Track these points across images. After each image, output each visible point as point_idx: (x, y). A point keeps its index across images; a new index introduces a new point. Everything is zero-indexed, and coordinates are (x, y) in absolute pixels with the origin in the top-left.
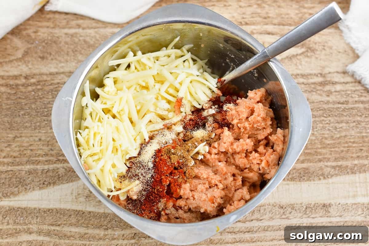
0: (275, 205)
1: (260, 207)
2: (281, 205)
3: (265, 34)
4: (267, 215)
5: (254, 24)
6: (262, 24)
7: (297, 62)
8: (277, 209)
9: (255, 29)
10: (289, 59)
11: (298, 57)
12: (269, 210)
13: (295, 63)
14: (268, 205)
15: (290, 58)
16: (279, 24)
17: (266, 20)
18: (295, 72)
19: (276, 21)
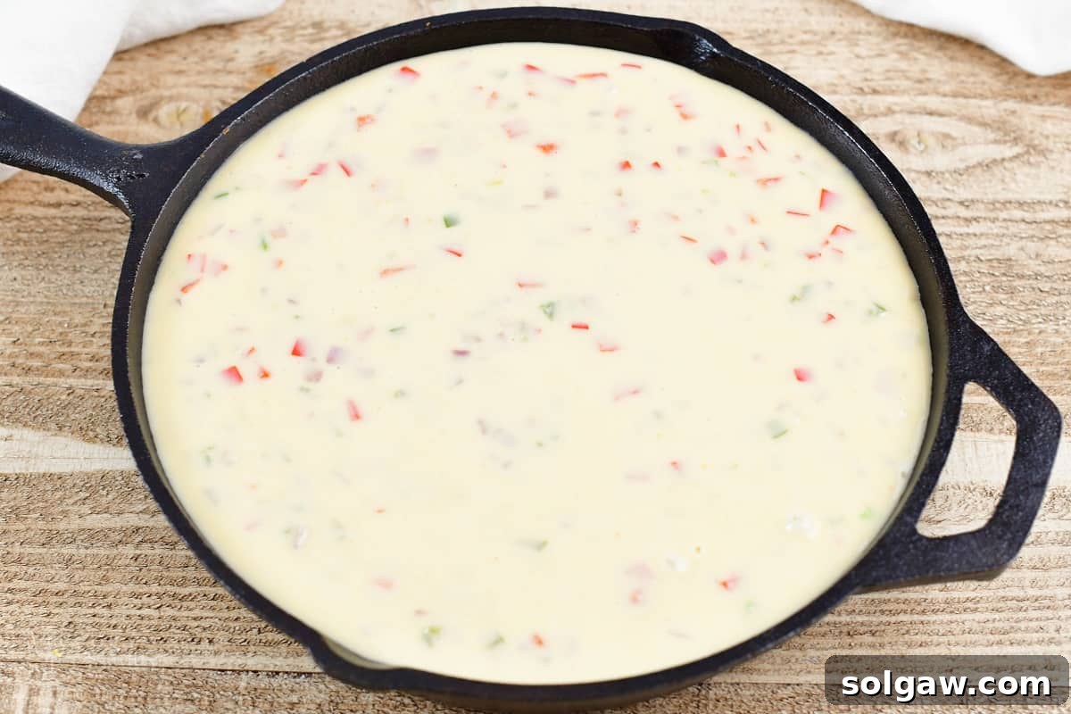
0: (972, 488)
2: (987, 488)
3: (920, 113)
4: (953, 512)
5: (893, 92)
6: (912, 93)
7: (1003, 176)
8: (979, 498)
9: (896, 104)
10: (985, 168)
11: (1007, 164)
12: (959, 498)
13: (999, 175)
14: (953, 487)
15: (987, 166)
16: (955, 95)
17: (923, 86)
18: (1002, 196)
19: (947, 88)
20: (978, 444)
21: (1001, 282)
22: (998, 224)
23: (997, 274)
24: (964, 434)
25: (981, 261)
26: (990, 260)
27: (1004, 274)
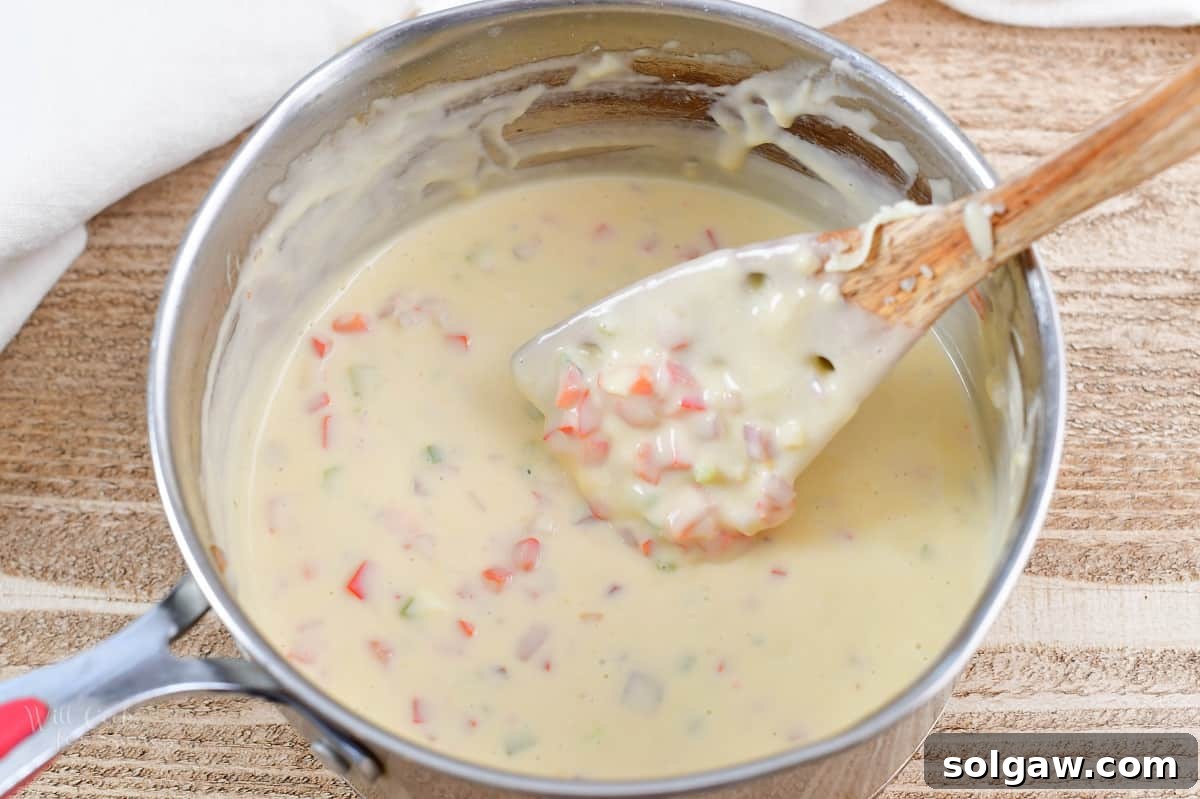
0: (1040, 650)
1: (994, 654)
2: (1058, 651)
3: (1016, 153)
4: (1013, 681)
5: (984, 125)
6: (1007, 125)
7: (1111, 236)
8: (1047, 663)
9: (987, 141)
10: (1089, 226)
11: (1116, 222)
12: (1023, 664)
13: (1106, 237)
14: (1017, 649)
15: (1092, 223)
17: (1021, 117)
18: (1107, 264)
19: (1050, 120)
20: (1052, 592)
21: (1096, 378)
22: (1100, 300)
23: (1093, 367)
24: (1035, 579)
25: (1075, 350)
26: (1086, 350)
27: (1102, 368)
